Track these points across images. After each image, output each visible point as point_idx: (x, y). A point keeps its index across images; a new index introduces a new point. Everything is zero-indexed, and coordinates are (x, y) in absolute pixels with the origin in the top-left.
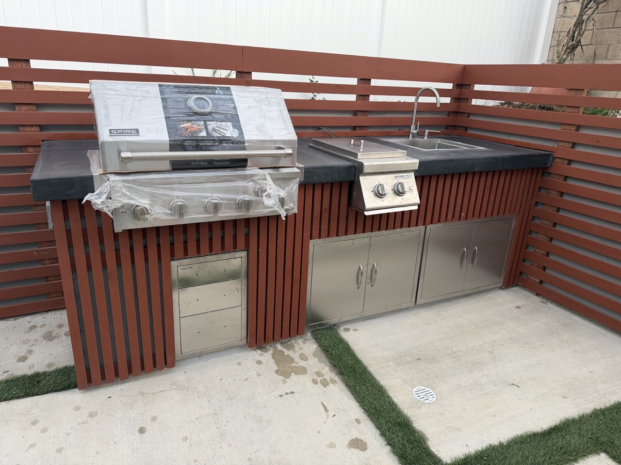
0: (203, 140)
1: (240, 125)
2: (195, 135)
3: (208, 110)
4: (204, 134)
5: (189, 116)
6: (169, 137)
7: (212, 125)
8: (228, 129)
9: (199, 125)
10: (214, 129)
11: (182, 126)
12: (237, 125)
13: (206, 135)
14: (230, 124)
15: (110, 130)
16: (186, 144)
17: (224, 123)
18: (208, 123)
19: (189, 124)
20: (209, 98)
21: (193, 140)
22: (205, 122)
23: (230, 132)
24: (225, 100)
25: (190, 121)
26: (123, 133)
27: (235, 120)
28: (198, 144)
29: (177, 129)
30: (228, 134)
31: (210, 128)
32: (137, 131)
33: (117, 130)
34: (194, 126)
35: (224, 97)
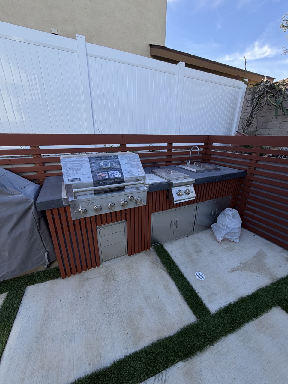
0: (107, 179)
1: (122, 172)
2: (104, 178)
3: (109, 167)
4: (107, 177)
5: (101, 170)
6: (93, 180)
7: (110, 173)
8: (117, 174)
9: (105, 174)
10: (111, 175)
11: (98, 175)
12: (121, 172)
13: (108, 177)
14: (118, 171)
15: (68, 179)
16: (100, 182)
17: (115, 172)
19: (101, 174)
20: (109, 161)
21: (103, 180)
22: (108, 172)
23: (118, 175)
25: (102, 172)
26: (74, 180)
27: (120, 170)
28: (105, 182)
29: (96, 176)
30: (117, 176)
32: (80, 179)
33: (71, 179)
34: (103, 174)
35: (115, 160)
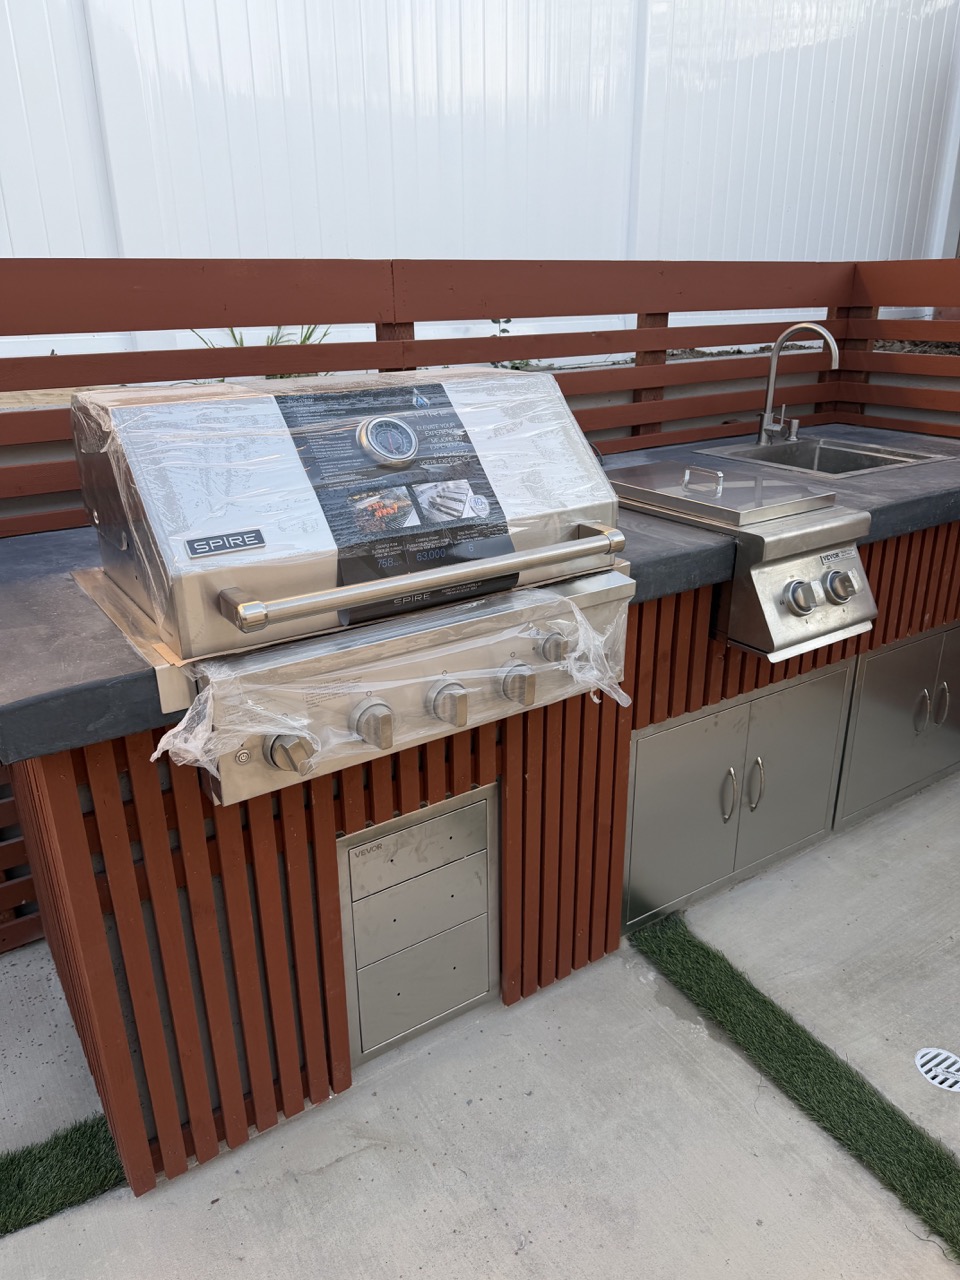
0: (414, 536)
1: (488, 483)
2: (394, 525)
3: (410, 455)
4: (413, 520)
5: (368, 475)
6: (337, 540)
7: (427, 492)
8: (463, 498)
9: (398, 498)
10: (433, 504)
11: (361, 506)
12: (483, 488)
13: (417, 522)
14: (464, 483)
15: (191, 543)
16: (379, 552)
17: (451, 484)
18: (419, 488)
19: (372, 500)
20: (401, 418)
21: (393, 540)
22: (409, 486)
23: (471, 508)
24: (439, 419)
25: (375, 490)
26: (223, 547)
27: (470, 469)
28: (410, 552)
29: (351, 518)
30: (468, 513)
31: (424, 501)
32: (258, 537)
33: (207, 540)
34: (387, 502)
35: (433, 412)
